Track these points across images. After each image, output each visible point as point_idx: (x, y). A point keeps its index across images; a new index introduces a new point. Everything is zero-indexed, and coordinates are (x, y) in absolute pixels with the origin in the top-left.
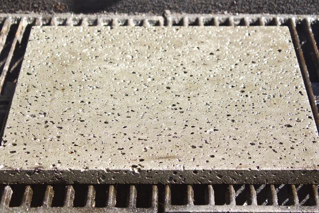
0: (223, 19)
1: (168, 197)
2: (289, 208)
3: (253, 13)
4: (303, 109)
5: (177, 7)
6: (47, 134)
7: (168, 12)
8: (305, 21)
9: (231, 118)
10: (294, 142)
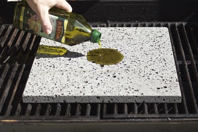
0: (135, 24)
1: (105, 111)
2: (163, 115)
3: (150, 22)
5: (113, 19)
7: (109, 21)
8: (174, 25)
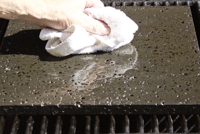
4: (196, 63)
6: (20, 81)
9: (146, 69)
10: (189, 85)
